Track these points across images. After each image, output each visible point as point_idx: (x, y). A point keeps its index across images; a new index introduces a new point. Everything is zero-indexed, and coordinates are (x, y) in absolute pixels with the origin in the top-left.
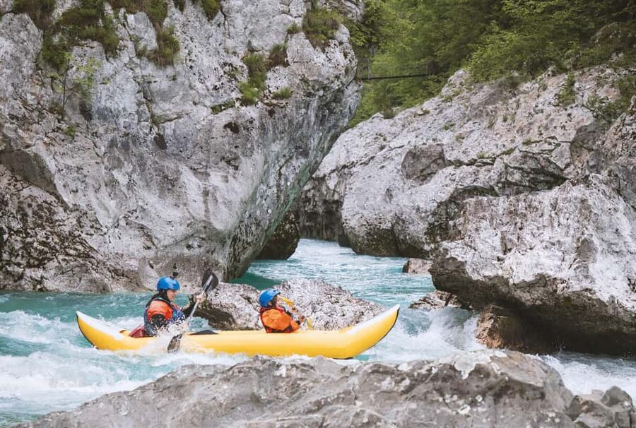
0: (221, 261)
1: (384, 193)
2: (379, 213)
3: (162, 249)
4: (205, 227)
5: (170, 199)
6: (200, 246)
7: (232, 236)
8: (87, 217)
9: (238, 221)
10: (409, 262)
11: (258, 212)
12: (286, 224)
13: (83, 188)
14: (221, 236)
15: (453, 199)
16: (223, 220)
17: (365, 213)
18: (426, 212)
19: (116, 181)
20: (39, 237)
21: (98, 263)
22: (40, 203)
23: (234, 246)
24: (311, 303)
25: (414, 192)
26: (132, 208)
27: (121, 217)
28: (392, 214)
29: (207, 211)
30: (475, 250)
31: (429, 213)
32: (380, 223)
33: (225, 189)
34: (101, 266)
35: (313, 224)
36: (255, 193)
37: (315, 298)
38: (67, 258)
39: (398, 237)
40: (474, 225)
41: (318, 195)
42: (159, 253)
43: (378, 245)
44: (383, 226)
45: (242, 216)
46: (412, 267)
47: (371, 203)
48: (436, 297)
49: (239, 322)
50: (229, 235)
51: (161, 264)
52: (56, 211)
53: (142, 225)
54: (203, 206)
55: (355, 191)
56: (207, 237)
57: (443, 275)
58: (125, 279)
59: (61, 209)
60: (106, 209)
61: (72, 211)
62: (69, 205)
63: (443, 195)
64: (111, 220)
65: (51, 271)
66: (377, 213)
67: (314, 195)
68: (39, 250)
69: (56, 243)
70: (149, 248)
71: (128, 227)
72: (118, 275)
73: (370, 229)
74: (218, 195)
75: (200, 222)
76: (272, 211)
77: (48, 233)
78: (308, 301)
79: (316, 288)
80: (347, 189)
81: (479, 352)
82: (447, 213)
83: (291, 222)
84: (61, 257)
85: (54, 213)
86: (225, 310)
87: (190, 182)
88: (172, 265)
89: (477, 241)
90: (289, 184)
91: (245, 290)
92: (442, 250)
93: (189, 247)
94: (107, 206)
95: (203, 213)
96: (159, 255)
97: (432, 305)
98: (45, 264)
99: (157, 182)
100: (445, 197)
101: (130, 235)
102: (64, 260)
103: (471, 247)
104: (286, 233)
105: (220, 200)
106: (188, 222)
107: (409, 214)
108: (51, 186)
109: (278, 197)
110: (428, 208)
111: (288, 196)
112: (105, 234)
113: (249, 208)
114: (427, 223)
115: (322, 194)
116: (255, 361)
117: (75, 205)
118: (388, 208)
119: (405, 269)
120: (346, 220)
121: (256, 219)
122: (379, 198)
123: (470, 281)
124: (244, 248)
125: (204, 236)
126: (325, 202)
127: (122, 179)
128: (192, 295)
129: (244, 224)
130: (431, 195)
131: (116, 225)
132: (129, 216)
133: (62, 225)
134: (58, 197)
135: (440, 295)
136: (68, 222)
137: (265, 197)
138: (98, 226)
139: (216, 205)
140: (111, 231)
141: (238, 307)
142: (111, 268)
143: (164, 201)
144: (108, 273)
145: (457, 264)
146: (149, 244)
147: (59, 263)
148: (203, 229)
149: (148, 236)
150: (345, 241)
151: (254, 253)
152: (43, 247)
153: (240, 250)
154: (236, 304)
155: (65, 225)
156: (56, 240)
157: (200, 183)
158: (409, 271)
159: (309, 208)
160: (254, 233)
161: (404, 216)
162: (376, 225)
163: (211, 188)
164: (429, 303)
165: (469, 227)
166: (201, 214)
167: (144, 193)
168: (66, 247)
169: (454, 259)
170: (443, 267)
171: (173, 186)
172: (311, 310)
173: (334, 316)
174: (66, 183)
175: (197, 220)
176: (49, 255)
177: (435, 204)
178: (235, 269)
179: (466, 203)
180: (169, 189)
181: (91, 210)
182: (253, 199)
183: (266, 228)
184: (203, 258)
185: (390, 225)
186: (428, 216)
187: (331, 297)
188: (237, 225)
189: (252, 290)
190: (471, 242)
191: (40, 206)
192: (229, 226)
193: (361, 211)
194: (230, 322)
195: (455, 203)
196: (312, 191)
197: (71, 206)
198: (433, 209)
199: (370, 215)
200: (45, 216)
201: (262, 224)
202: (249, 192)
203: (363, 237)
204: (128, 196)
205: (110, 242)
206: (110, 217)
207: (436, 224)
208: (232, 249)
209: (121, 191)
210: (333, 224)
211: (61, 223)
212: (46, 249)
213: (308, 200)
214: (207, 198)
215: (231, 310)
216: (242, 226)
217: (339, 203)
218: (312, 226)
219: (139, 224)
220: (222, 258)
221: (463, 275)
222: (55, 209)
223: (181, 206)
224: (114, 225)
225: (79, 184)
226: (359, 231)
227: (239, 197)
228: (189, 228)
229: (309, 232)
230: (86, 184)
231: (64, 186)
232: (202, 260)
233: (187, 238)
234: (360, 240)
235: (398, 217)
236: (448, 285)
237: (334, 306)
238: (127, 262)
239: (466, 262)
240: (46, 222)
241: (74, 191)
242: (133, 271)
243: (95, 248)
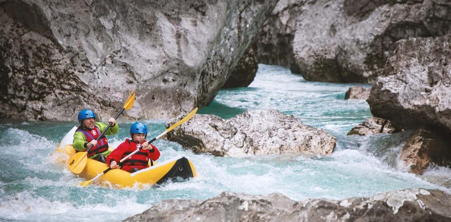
0: (192, 92)
1: (329, 28)
2: (324, 46)
3: (142, 83)
4: (178, 64)
5: (148, 41)
6: (174, 80)
7: (201, 71)
8: (79, 58)
9: (206, 58)
10: (350, 89)
11: (222, 51)
12: (246, 57)
13: (74, 32)
14: (192, 71)
15: (388, 32)
16: (193, 58)
17: (313, 45)
18: (365, 44)
19: (103, 27)
20: (38, 75)
21: (89, 96)
22: (38, 46)
23: (202, 79)
24: (268, 129)
25: (354, 27)
26: (116, 49)
27: (107, 56)
28: (336, 46)
29: (179, 51)
30: (406, 84)
31: (367, 45)
32: (326, 54)
33: (194, 31)
34: (91, 98)
35: (269, 54)
36: (219, 35)
37: (271, 125)
38: (63, 92)
39: (341, 66)
40: (405, 62)
41: (272, 29)
42: (140, 86)
43: (324, 72)
44: (328, 57)
45: (209, 54)
46: (353, 93)
47: (318, 37)
48: (374, 122)
49: (208, 146)
50: (199, 70)
51: (141, 95)
52: (53, 52)
53: (125, 63)
54: (176, 46)
55: (304, 27)
56: (180, 72)
57: (378, 104)
58: (112, 109)
59: (57, 51)
60: (95, 50)
61: (66, 52)
62: (64, 47)
63: (379, 30)
64: (99, 60)
65: (50, 103)
66: (323, 45)
67: (269, 30)
68: (39, 85)
69: (53, 79)
70: (131, 82)
71: (113, 65)
72: (106, 106)
73: (317, 59)
74: (188, 37)
75: (174, 60)
76: (234, 50)
77: (46, 71)
78: (266, 128)
79: (272, 117)
80: (298, 25)
81: (407, 191)
82: (383, 45)
83: (250, 56)
84: (57, 91)
85: (51, 54)
86: (196, 137)
87: (166, 26)
88: (151, 96)
89: (408, 76)
90: (248, 26)
91: (212, 119)
92: (377, 83)
93: (165, 81)
94: (95, 47)
95: (176, 53)
96: (140, 88)
97: (370, 129)
98: (45, 97)
99: (137, 27)
100: (380, 31)
101: (115, 71)
102: (60, 94)
103: (402, 81)
104: (246, 64)
105: (190, 41)
106: (164, 60)
107: (350, 46)
108: (48, 31)
109: (239, 37)
110: (367, 40)
111: (248, 36)
112: (94, 71)
113: (215, 47)
114: (366, 53)
115: (276, 29)
116: (222, 197)
117: (69, 47)
118: (332, 41)
119: (347, 96)
120: (297, 52)
121: (221, 57)
122: (325, 33)
123: (402, 109)
124: (211, 81)
125: (177, 72)
126: (279, 35)
127: (108, 25)
128: (169, 124)
129: (210, 60)
130: (369, 29)
131: (103, 63)
132: (114, 56)
133: (58, 64)
134: (55, 41)
135: (376, 120)
136: (63, 62)
137: (228, 38)
138: (89, 65)
139: (187, 45)
140: (100, 68)
141: (207, 133)
142: (100, 100)
143: (143, 43)
144: (98, 104)
145: (391, 96)
146: (131, 79)
147: (56, 96)
148: (176, 66)
149: (131, 72)
150: (296, 70)
151: (220, 84)
152: (42, 83)
153: (207, 83)
154: (205, 131)
155: (61, 64)
156: (53, 77)
157: (174, 27)
158: (351, 97)
159: (265, 40)
160: (219, 68)
161: (346, 48)
162: (322, 56)
163: (182, 31)
164: (367, 127)
165: (401, 64)
166: (174, 54)
167: (127, 37)
168: (62, 83)
169: (388, 91)
170: (378, 98)
171: (151, 30)
172: (268, 135)
173: (287, 140)
174: (61, 28)
175: (171, 58)
176: (47, 90)
177: (373, 37)
178: (204, 99)
179: (398, 43)
180: (147, 33)
181: (82, 51)
182: (218, 39)
183: (229, 63)
184: (177, 90)
185: (334, 56)
186: (366, 48)
187: (285, 124)
188: (205, 62)
189: (218, 119)
190: (403, 76)
191: (39, 49)
192: (198, 63)
193: (309, 44)
194: (200, 146)
195: (390, 37)
196: (268, 26)
197: (65, 48)
198: (371, 41)
199: (317, 47)
200: (44, 57)
201: (226, 60)
202: (214, 34)
203: (311, 66)
204: (113, 39)
205: (99, 78)
206: (99, 57)
207: (373, 54)
208: (201, 83)
209: (107, 34)
210: (286, 54)
211: (57, 63)
212: (45, 85)
213: (264, 34)
214: (180, 40)
215: (201, 137)
216: (210, 62)
217: (291, 37)
218: (268, 56)
219: (123, 63)
220: (193, 90)
221: (396, 105)
222: (52, 50)
223: (158, 47)
224: (101, 63)
225: (72, 29)
226: (308, 61)
227: (206, 38)
228: (165, 65)
229: (265, 61)
230: (77, 30)
231: (59, 31)
232: (176, 92)
233: (163, 73)
234: (309, 68)
235: (341, 49)
236: (384, 112)
237: (286, 131)
238: (113, 95)
239: (398, 93)
240: (44, 62)
241: (67, 35)
242: (118, 102)
243: (87, 83)
